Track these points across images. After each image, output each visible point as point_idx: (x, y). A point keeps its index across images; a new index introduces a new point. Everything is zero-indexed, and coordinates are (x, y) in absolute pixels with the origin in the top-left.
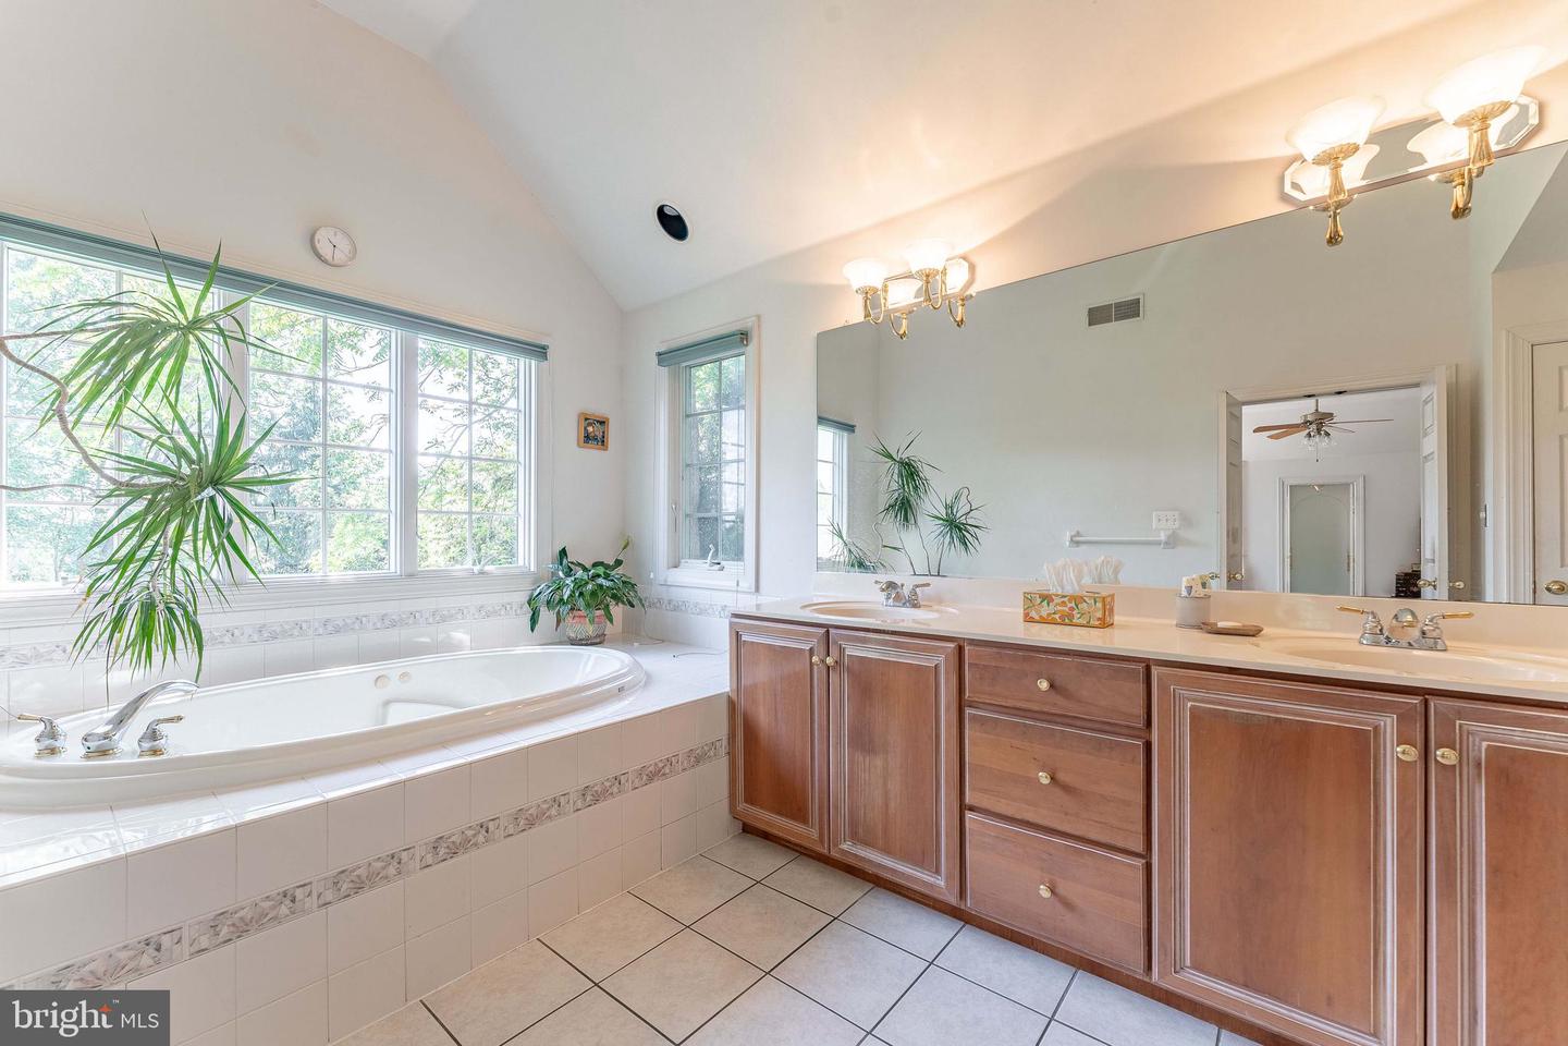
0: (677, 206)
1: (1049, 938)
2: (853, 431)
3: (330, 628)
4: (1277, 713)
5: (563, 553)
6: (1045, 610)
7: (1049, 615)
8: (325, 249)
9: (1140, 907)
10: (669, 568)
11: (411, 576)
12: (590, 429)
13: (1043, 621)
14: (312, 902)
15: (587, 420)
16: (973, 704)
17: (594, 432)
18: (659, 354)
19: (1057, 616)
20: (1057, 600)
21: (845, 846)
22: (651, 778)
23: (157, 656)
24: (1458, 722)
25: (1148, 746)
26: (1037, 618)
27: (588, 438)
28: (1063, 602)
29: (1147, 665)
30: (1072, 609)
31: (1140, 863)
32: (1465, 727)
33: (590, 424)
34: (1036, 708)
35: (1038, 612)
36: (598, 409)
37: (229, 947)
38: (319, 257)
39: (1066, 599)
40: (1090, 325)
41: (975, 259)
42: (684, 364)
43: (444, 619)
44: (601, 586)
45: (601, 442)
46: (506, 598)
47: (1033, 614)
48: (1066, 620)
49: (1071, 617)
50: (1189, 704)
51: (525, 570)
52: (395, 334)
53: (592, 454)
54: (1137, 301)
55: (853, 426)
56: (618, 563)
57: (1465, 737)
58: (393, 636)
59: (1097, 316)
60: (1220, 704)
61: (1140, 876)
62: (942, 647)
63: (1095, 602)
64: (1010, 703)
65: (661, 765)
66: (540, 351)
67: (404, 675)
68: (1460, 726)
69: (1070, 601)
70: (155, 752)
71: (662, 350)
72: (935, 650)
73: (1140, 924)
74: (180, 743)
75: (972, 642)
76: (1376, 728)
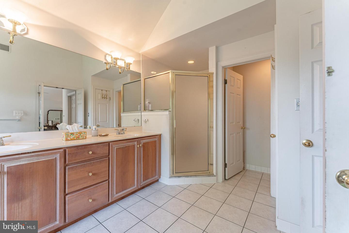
1: (90, 211)
6: (72, 137)
7: (73, 138)
9: (108, 190)
13: (71, 140)
16: (68, 165)
19: (75, 138)
20: (74, 134)
24: (141, 141)
25: (109, 158)
26: (70, 139)
28: (77, 134)
29: (109, 143)
30: (79, 136)
31: (108, 181)
34: (87, 159)
35: (70, 138)
39: (78, 133)
47: (69, 138)
48: (78, 138)
49: (79, 137)
50: (116, 148)
60: (119, 146)
61: (107, 184)
62: (59, 152)
63: (84, 133)
64: (80, 160)
69: (79, 134)
72: (56, 153)
75: (67, 148)
76: (135, 144)
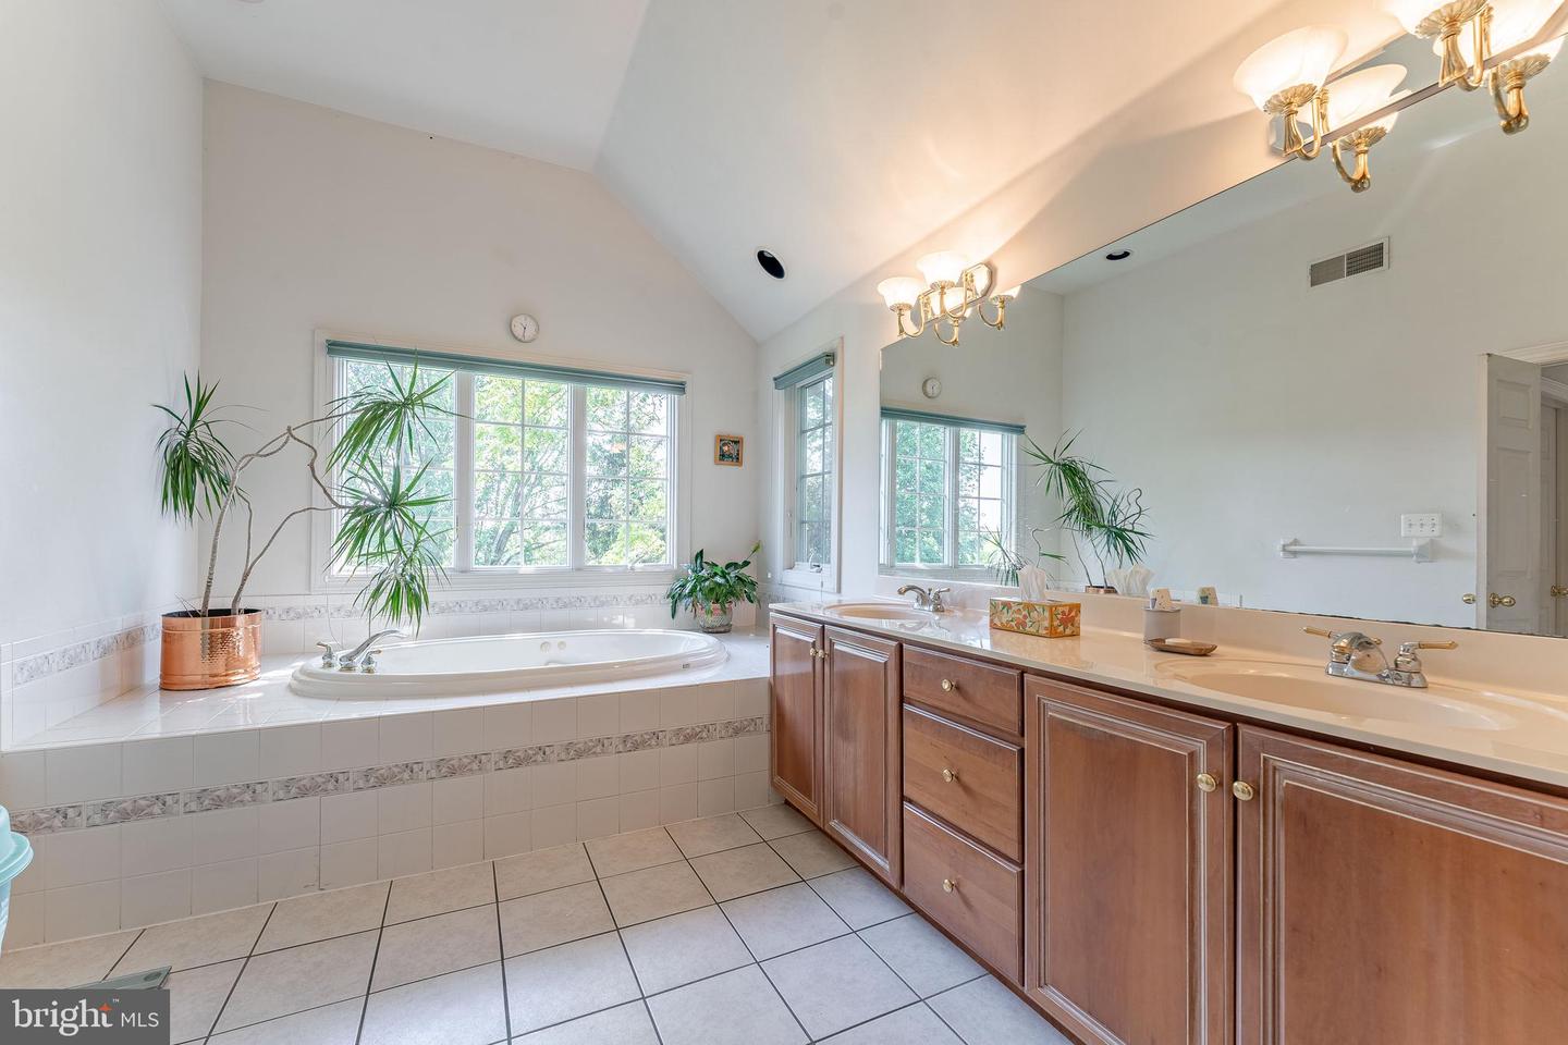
0: (773, 251)
2: (1023, 432)
3: (521, 606)
4: (1115, 729)
5: (701, 554)
6: (1005, 618)
7: (1008, 623)
8: (518, 331)
9: (1014, 915)
10: (784, 569)
11: (579, 569)
12: (726, 448)
13: (1005, 629)
14: (423, 775)
15: (722, 440)
16: (909, 701)
17: (729, 451)
18: (775, 379)
20: (1015, 608)
21: (832, 824)
22: (688, 739)
23: (404, 615)
24: (1262, 755)
25: (1022, 751)
26: (1000, 625)
27: (723, 456)
28: (1019, 610)
29: (1023, 671)
30: (1025, 617)
31: (1015, 870)
32: (1271, 761)
33: (724, 445)
34: (947, 708)
35: (1000, 620)
36: (733, 431)
37: (374, 791)
38: (516, 338)
39: (1021, 607)
40: (1312, 285)
41: (997, 263)
42: (799, 385)
43: (602, 604)
44: (717, 583)
45: (736, 459)
46: (652, 590)
47: (996, 621)
48: (1020, 628)
49: (1024, 625)
50: (1049, 714)
51: (670, 567)
52: (565, 388)
53: (728, 469)
54: (1380, 248)
55: (1022, 427)
56: (746, 563)
57: (1271, 773)
58: (562, 615)
59: (1321, 273)
60: (1072, 716)
61: (1015, 883)
62: (889, 646)
64: (931, 702)
65: (698, 730)
66: (679, 387)
67: (562, 644)
68: (1265, 759)
69: (1024, 609)
70: (369, 671)
71: (776, 375)
72: (885, 647)
73: (1014, 931)
74: (384, 666)
75: (907, 641)
76: (1192, 755)
